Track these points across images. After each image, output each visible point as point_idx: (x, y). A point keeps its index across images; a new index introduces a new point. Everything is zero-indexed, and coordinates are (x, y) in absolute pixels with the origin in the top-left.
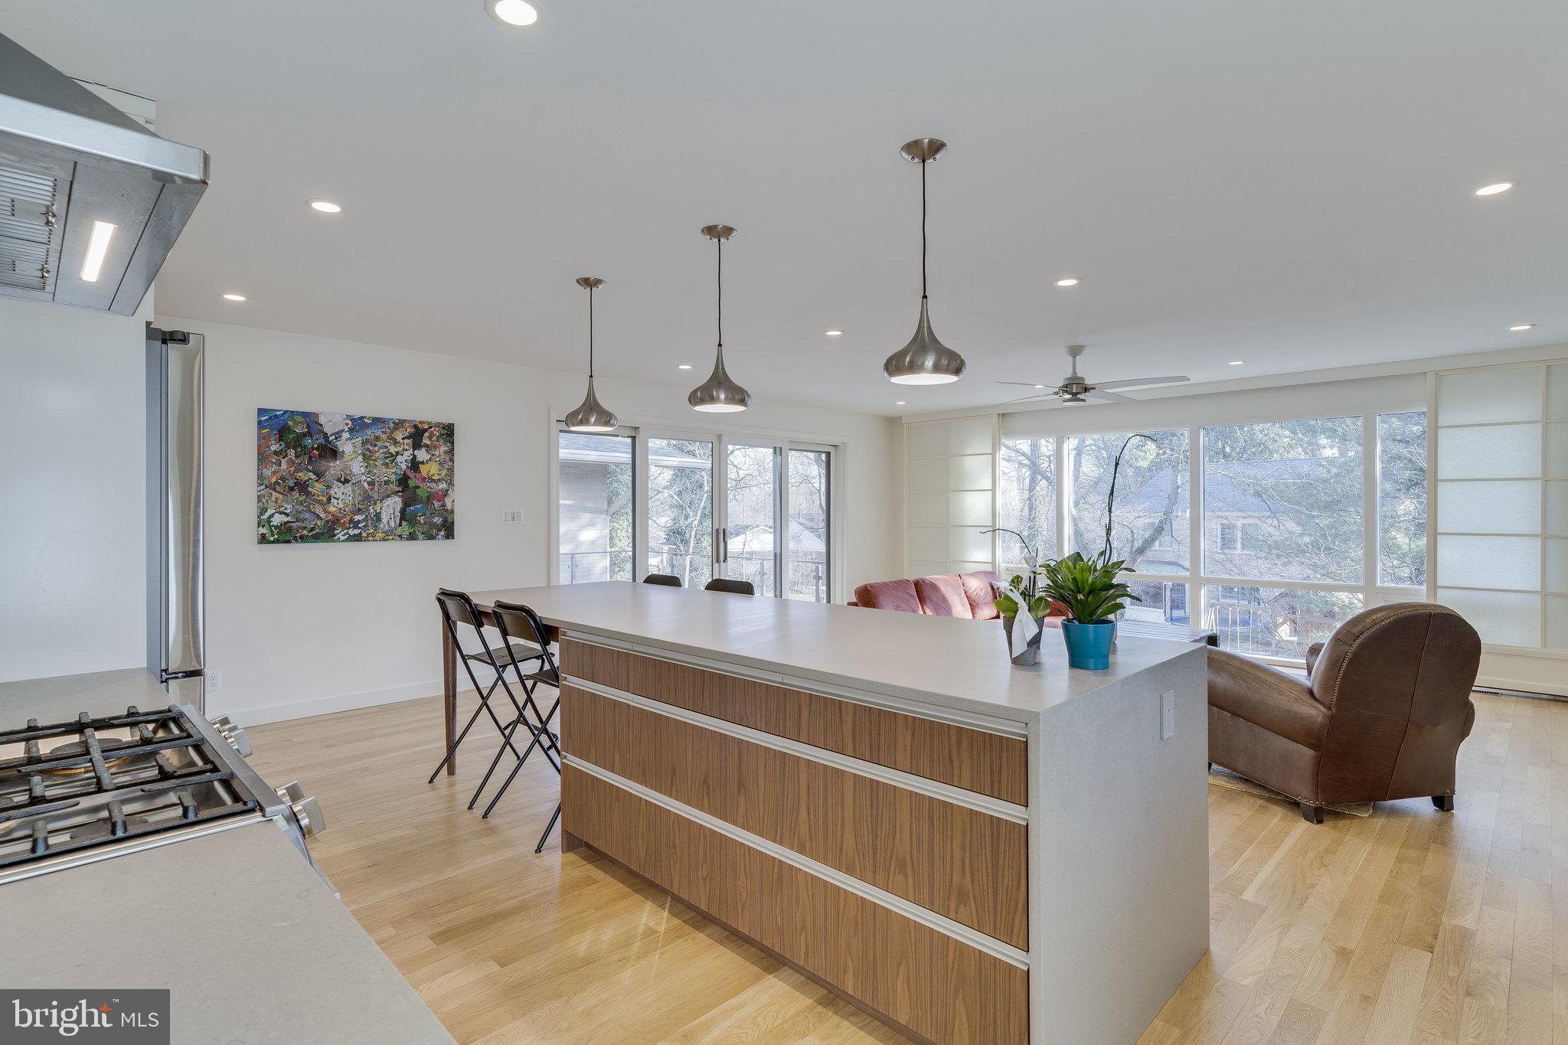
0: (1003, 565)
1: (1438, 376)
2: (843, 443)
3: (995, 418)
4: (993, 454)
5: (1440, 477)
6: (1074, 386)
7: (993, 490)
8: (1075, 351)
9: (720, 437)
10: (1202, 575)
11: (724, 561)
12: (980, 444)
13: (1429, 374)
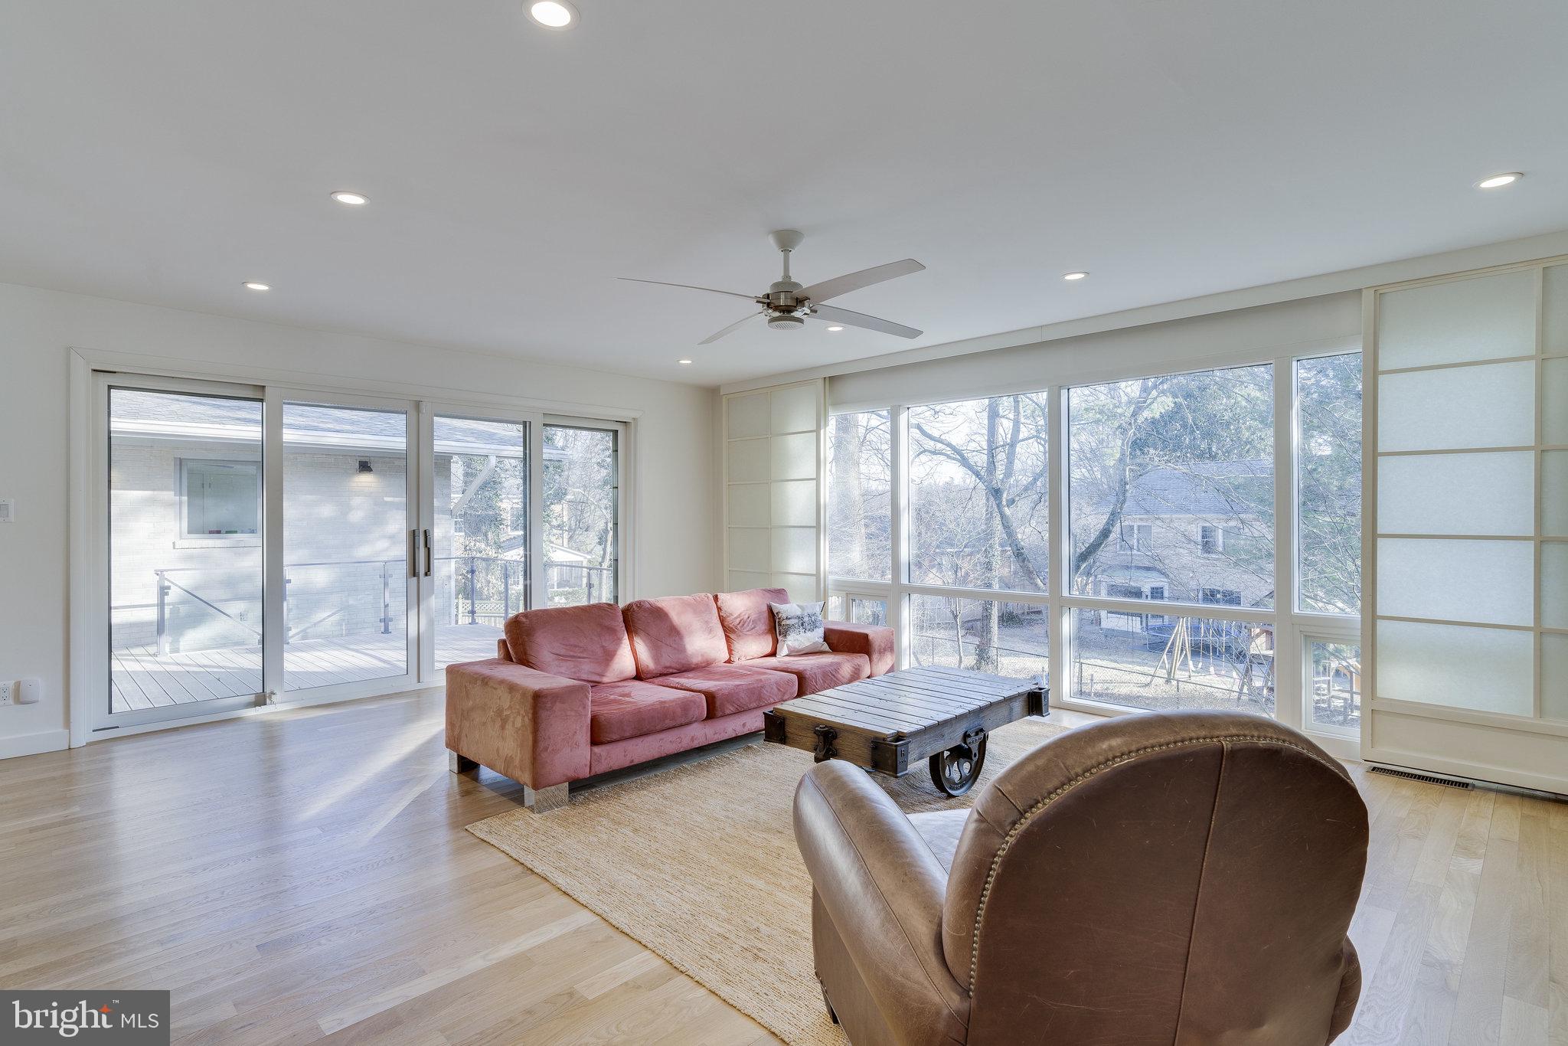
0: (831, 578)
1: (1379, 295)
2: (634, 419)
3: (820, 383)
4: (817, 431)
5: (1380, 450)
6: (782, 296)
7: (817, 479)
8: (787, 240)
9: (417, 405)
10: (1065, 593)
11: (426, 574)
12: (802, 418)
13: (1364, 292)
